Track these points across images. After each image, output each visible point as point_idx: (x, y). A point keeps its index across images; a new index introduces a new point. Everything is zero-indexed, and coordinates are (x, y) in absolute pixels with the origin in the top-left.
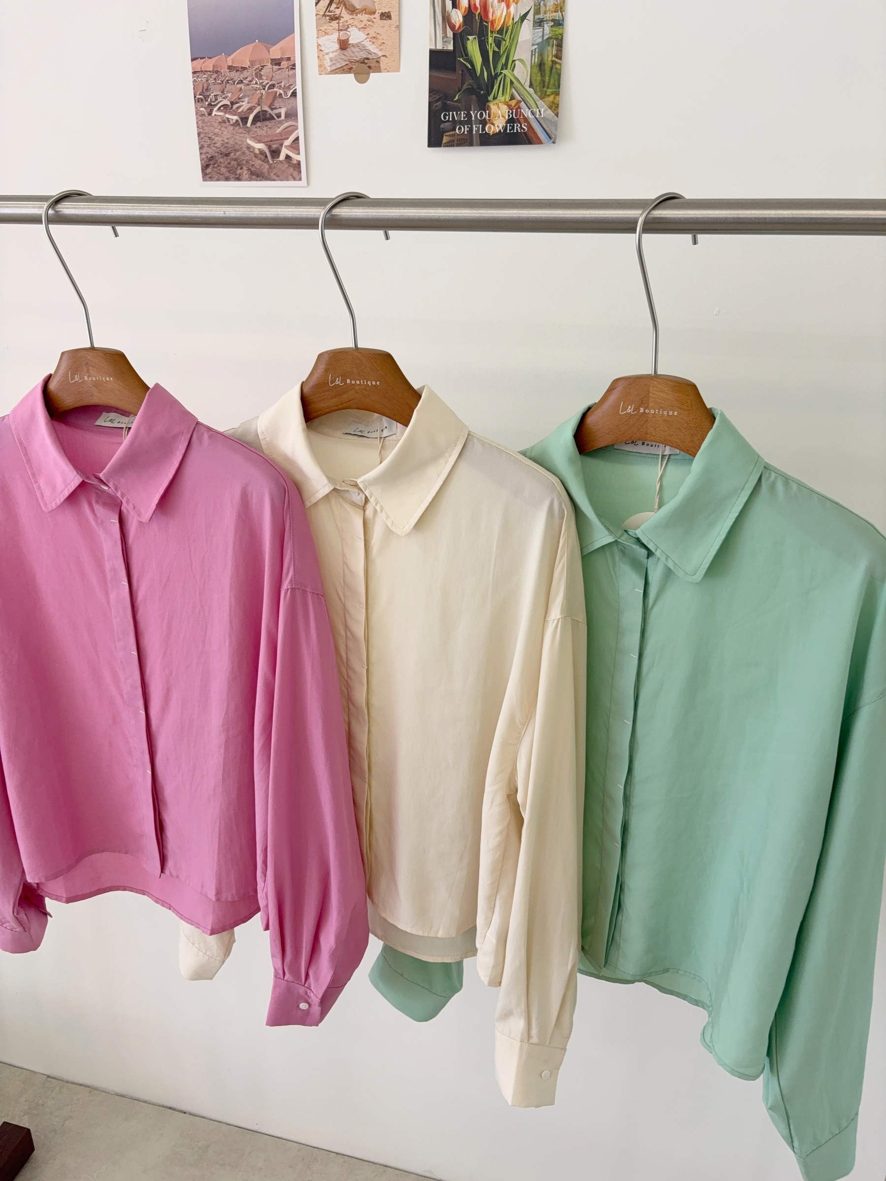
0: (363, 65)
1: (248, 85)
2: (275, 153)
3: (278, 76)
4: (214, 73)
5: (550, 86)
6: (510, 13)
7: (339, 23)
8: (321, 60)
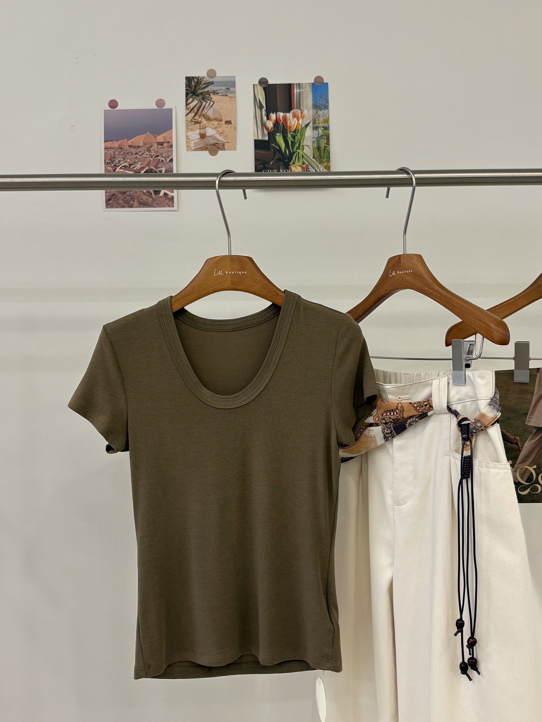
0: (215, 146)
1: (141, 155)
2: (157, 192)
3: (161, 151)
4: (119, 149)
5: (324, 158)
6: (299, 124)
7: (200, 125)
8: (188, 143)
